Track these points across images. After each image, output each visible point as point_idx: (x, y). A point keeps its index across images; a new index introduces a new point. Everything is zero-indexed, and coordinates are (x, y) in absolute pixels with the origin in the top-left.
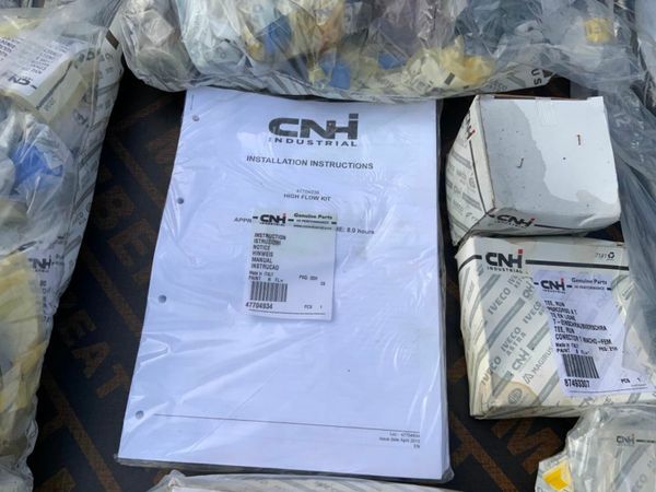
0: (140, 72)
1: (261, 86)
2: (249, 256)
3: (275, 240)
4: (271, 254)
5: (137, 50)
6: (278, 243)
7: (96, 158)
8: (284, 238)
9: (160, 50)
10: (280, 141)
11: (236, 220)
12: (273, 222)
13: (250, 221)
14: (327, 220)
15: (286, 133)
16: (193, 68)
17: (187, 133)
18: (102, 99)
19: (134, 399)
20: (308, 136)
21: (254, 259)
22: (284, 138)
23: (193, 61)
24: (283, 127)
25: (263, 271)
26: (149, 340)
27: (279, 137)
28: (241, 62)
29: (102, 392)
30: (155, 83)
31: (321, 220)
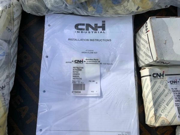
0: (28, 11)
1: (71, 12)
3: (79, 69)
4: (79, 74)
5: (26, 3)
6: (81, 70)
7: (16, 42)
8: (83, 68)
9: (34, 2)
10: (79, 32)
11: (66, 62)
12: (79, 62)
13: (71, 62)
14: (97, 61)
15: (81, 29)
16: (47, 8)
17: (47, 31)
18: (16, 22)
19: (38, 126)
20: (88, 30)
21: (73, 76)
22: (80, 31)
23: (47, 6)
24: (80, 27)
25: (77, 80)
26: (41, 106)
27: (78, 31)
28: (64, 6)
29: (28, 122)
30: (34, 13)
31: (95, 61)
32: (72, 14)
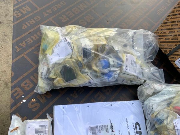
0: (139, 89)
1: (146, 118)
2: (102, 125)
3: (107, 130)
4: (103, 130)
5: (144, 87)
6: (106, 131)
7: (116, 84)
8: (108, 133)
9: (145, 93)
10: (133, 126)
11: (110, 119)
12: (112, 129)
13: (110, 123)
15: (136, 127)
16: (144, 101)
17: (128, 102)
18: (130, 83)
19: (66, 106)
20: (137, 134)
21: (101, 126)
22: (135, 127)
23: (146, 101)
24: (138, 126)
25: (99, 129)
26: (79, 106)
27: (134, 126)
28: (149, 113)
29: (68, 99)
30: (138, 93)
32: (146, 120)
